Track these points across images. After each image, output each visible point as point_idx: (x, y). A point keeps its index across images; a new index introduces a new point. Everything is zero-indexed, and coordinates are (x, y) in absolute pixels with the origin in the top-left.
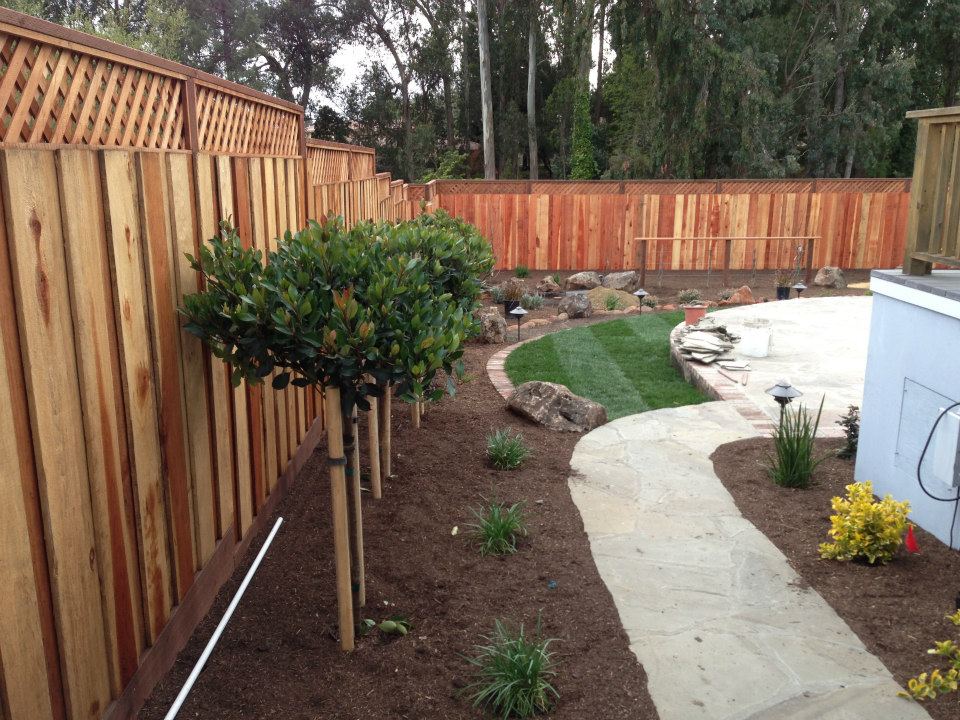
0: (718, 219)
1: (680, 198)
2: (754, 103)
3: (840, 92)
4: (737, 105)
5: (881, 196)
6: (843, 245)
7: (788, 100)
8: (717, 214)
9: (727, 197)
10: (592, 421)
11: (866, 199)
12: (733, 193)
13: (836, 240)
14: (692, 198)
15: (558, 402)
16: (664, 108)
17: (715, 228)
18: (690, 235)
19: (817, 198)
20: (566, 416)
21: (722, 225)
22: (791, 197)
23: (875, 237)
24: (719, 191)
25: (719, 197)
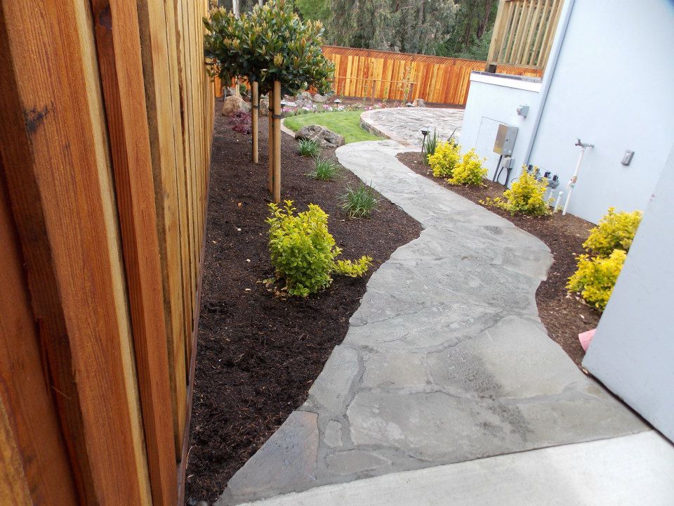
0: (368, 71)
1: (350, 58)
2: (381, 15)
3: (421, 14)
4: (373, 14)
5: (443, 66)
6: (424, 90)
7: (398, 14)
8: (368, 69)
9: (373, 59)
10: (340, 142)
11: (436, 66)
12: (376, 57)
13: (421, 87)
14: (356, 58)
15: (323, 134)
16: (336, 11)
17: (366, 74)
18: (354, 77)
19: (414, 64)
20: (328, 140)
21: (370, 73)
22: (403, 62)
23: (438, 87)
24: (369, 56)
25: (369, 59)
